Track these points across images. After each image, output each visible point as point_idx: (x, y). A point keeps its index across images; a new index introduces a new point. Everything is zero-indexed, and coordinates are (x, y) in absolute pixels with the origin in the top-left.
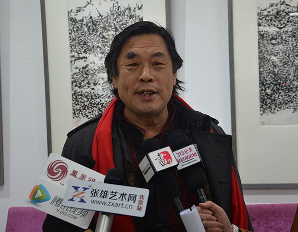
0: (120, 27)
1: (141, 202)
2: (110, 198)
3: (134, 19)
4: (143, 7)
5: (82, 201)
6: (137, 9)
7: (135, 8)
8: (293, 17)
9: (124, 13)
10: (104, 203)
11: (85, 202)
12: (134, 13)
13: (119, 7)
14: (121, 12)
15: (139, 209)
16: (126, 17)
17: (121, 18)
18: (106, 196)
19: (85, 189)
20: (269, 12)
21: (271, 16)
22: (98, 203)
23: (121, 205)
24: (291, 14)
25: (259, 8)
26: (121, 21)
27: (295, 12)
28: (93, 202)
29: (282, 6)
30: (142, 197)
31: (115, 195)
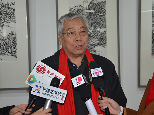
0: (3, 13)
1: (63, 96)
2: (50, 93)
3: (11, 9)
4: (15, 4)
5: (39, 93)
6: (12, 5)
7: (11, 4)
8: (84, 12)
9: (5, 6)
10: (48, 95)
11: (40, 93)
12: (11, 6)
13: (2, 3)
14: (4, 6)
15: (62, 99)
16: (7, 8)
17: (4, 8)
18: (49, 91)
19: (41, 87)
20: (74, 9)
21: (75, 12)
22: (45, 94)
23: (54, 97)
24: (84, 11)
25: (70, 7)
26: (4, 10)
27: (85, 10)
28: (43, 94)
29: (80, 7)
30: (64, 94)
31: (53, 92)
